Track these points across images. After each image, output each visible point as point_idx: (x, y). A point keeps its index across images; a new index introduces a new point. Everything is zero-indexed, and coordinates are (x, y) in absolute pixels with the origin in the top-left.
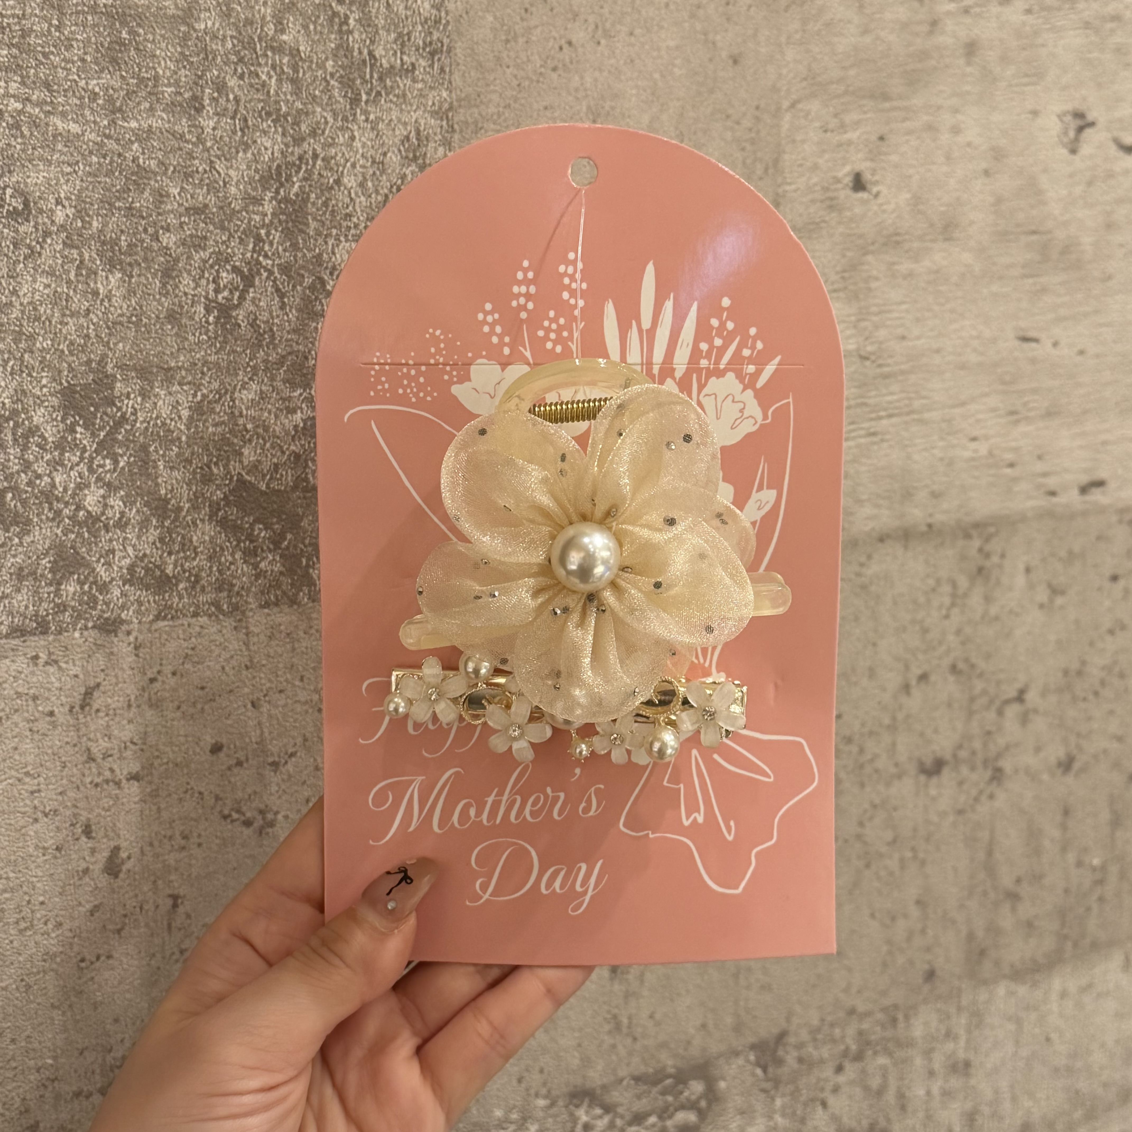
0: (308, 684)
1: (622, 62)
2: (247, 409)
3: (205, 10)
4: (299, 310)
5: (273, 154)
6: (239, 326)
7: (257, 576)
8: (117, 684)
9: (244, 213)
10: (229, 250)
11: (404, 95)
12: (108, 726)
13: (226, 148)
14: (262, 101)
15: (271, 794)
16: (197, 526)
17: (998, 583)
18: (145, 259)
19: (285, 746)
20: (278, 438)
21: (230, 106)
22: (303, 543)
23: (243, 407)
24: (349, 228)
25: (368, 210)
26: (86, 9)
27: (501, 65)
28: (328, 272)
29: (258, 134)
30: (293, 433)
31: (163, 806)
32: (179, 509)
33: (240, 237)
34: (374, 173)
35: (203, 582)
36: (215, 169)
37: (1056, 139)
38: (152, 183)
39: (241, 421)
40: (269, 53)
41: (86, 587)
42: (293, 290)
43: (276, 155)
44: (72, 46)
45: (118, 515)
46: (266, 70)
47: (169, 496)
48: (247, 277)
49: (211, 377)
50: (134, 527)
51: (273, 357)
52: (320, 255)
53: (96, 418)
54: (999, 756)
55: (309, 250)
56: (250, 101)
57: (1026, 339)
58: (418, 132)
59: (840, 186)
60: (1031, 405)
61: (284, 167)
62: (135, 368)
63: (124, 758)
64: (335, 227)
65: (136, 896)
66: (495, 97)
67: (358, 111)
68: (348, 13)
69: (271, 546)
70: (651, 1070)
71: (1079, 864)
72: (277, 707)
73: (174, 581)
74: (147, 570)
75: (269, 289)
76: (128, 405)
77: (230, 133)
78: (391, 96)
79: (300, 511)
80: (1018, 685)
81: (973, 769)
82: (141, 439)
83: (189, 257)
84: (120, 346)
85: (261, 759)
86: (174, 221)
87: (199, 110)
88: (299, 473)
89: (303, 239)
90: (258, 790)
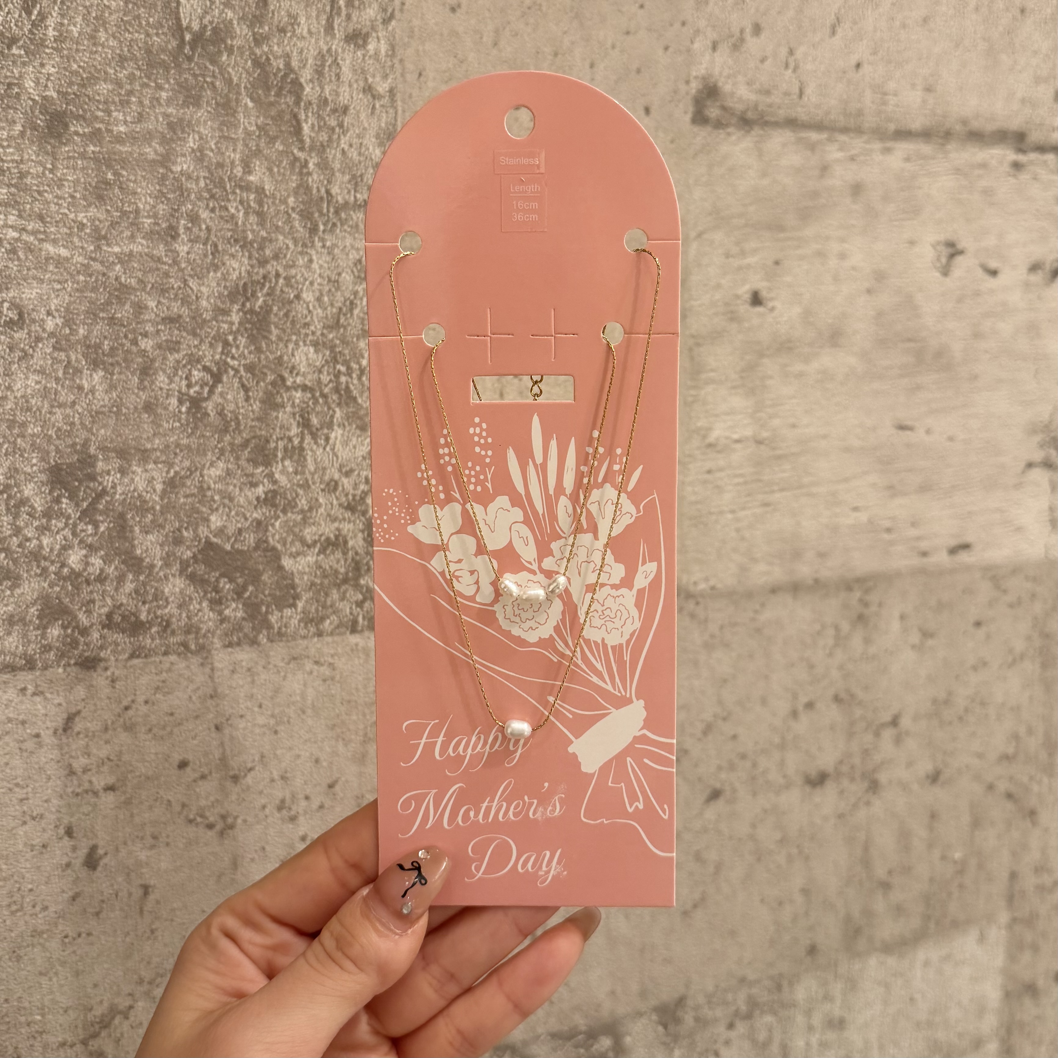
0: (267, 710)
2: (215, 483)
3: (182, 155)
4: (262, 402)
5: (240, 273)
6: (209, 415)
7: (222, 621)
8: (95, 711)
9: (214, 323)
10: (201, 353)
11: (357, 226)
12: (87, 745)
13: (199, 269)
14: (232, 230)
15: (232, 802)
16: (169, 580)
17: (876, 627)
18: (125, 360)
19: (244, 762)
20: (242, 507)
22: (263, 593)
23: (211, 482)
24: (307, 335)
25: (324, 320)
26: (76, 155)
28: (288, 371)
29: (227, 257)
30: (256, 503)
31: (135, 811)
32: (152, 566)
33: (210, 342)
34: (330, 290)
35: (174, 626)
36: (189, 286)
37: (931, 264)
38: (133, 297)
39: (209, 493)
40: (238, 191)
41: (69, 631)
42: (257, 384)
43: (243, 274)
44: (63, 185)
45: (98, 571)
46: (235, 205)
47: (144, 555)
48: (216, 375)
49: (183, 457)
50: (112, 580)
51: (238, 441)
52: (281, 357)
53: (80, 491)
54: (874, 770)
55: (271, 352)
56: (221, 230)
57: (902, 428)
59: (739, 302)
60: (906, 482)
61: (250, 284)
62: (115, 450)
63: (102, 772)
64: (295, 334)
65: (112, 885)
67: (317, 239)
68: (308, 158)
69: (235, 596)
70: (566, 1028)
71: (943, 858)
72: (237, 729)
73: (148, 625)
74: (124, 617)
75: (236, 385)
76: (108, 481)
77: (202, 256)
78: (346, 227)
79: (261, 567)
80: (893, 712)
81: (852, 780)
82: (120, 508)
83: (165, 358)
84: (102, 431)
85: (224, 773)
86: (152, 329)
87: (175, 237)
88: (260, 536)
89: (266, 344)
90: (219, 798)
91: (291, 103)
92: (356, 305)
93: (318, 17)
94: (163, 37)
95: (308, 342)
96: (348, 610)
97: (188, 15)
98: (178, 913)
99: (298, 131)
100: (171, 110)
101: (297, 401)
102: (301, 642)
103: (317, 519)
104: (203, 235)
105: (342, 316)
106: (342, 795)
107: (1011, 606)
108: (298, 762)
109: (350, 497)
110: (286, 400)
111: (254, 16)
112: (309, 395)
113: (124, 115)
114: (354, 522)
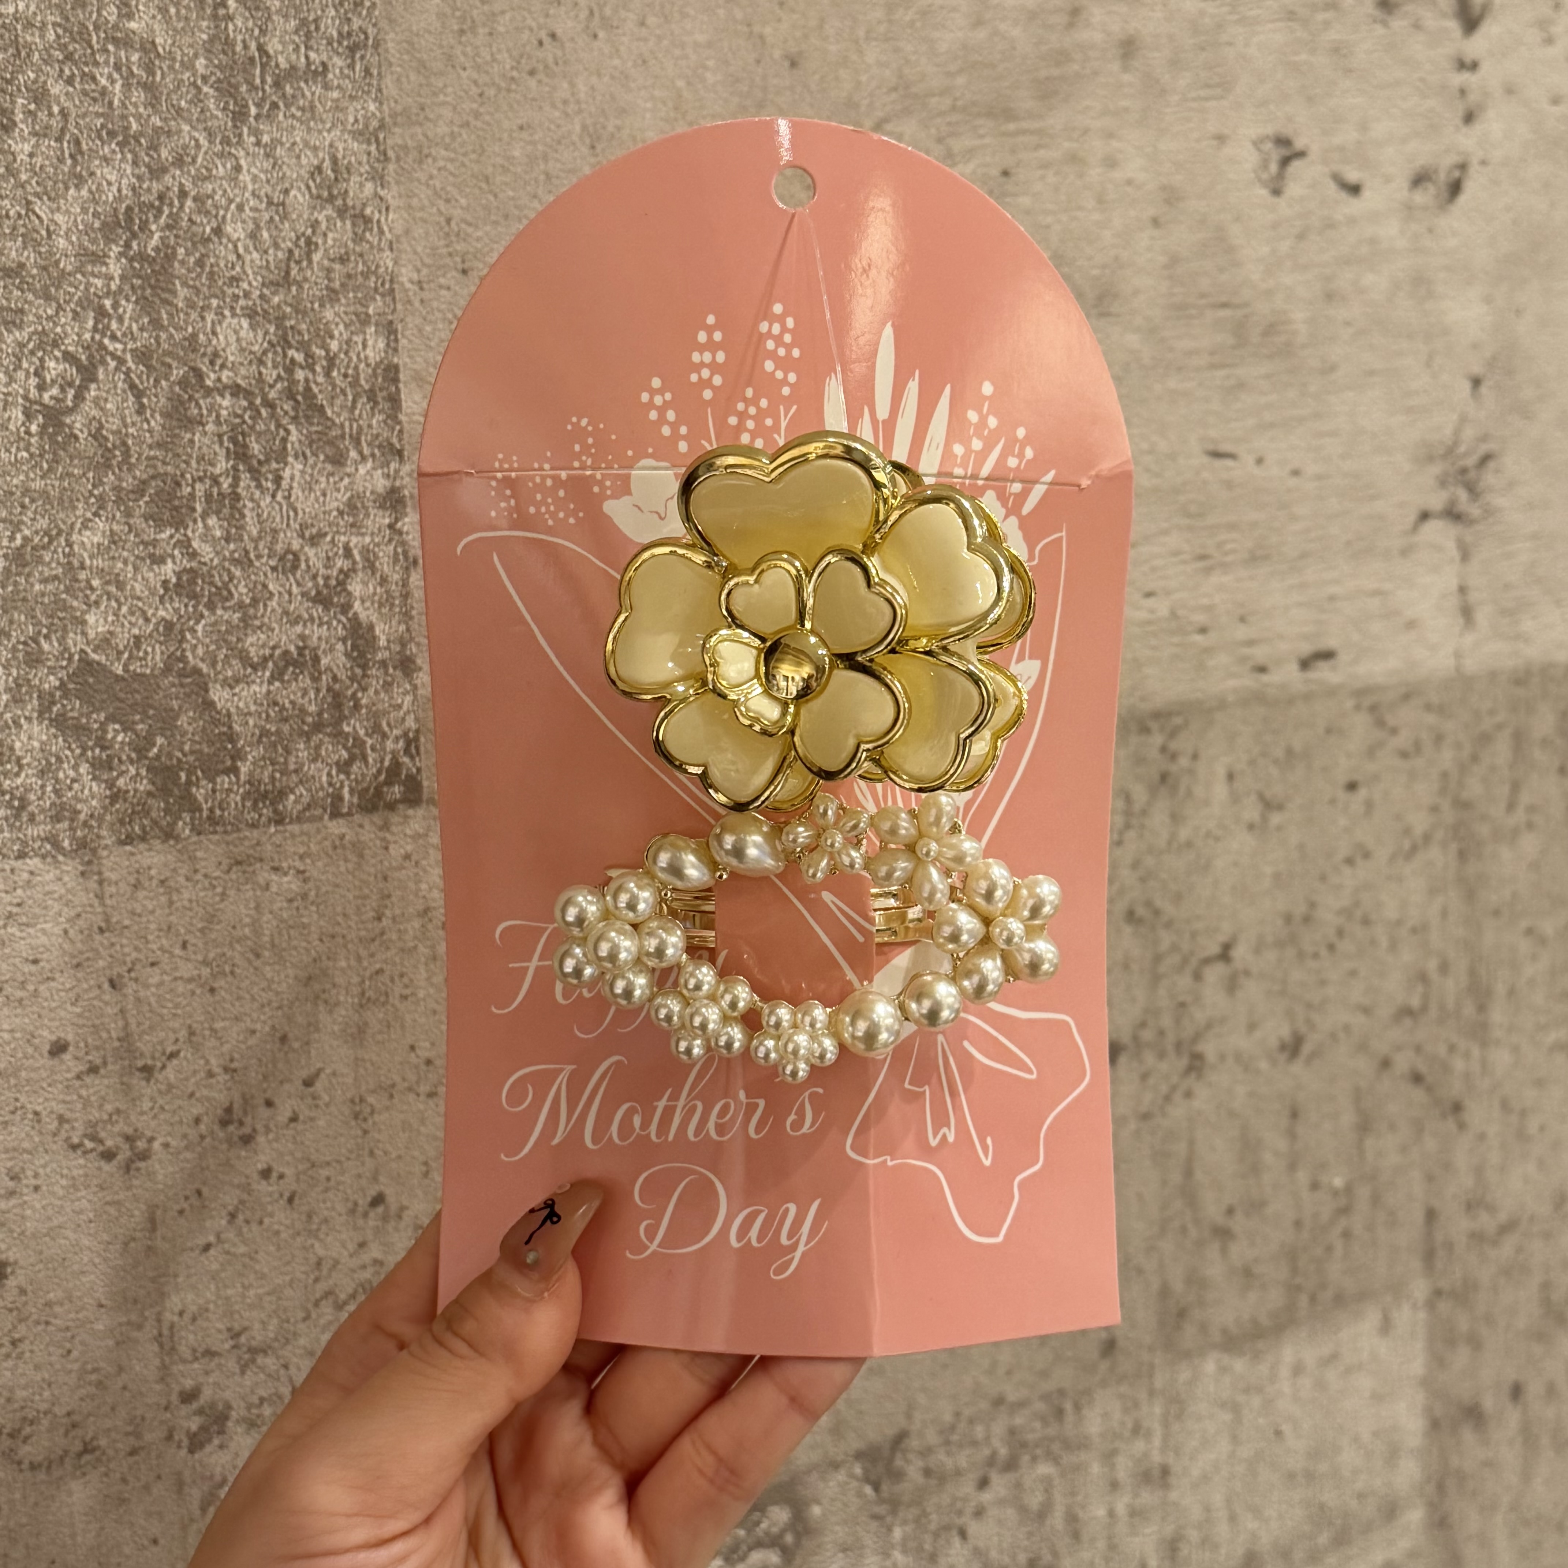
0: (195, 953)
1: (630, 64)
2: (91, 557)
4: (166, 415)
5: (119, 191)
6: (76, 438)
7: (114, 798)
9: (79, 276)
10: (59, 330)
11: (312, 108)
13: (51, 183)
14: (102, 115)
15: (142, 1113)
16: (21, 726)
17: (1189, 793)
19: (161, 1043)
20: (139, 598)
21: (53, 122)
22: (182, 751)
23: (85, 555)
24: (236, 298)
25: (264, 272)
27: (453, 67)
28: (206, 360)
29: (97, 163)
30: (162, 592)
33: (74, 312)
34: (271, 219)
35: (31, 808)
36: (34, 212)
37: (1253, 175)
39: (82, 575)
40: (111, 48)
42: (155, 387)
43: (124, 192)
46: (106, 71)
48: (86, 369)
49: (35, 512)
51: (128, 483)
52: (194, 336)
54: (1197, 1037)
55: (178, 329)
56: (84, 115)
57: (1217, 455)
58: (335, 161)
60: (1229, 546)
61: (136, 210)
64: (216, 297)
66: (447, 112)
67: (245, 130)
69: (134, 755)
71: (1315, 1186)
72: (147, 986)
75: (120, 384)
77: (55, 161)
78: (293, 110)
79: (175, 704)
80: (1222, 938)
81: (1162, 1055)
85: (127, 1063)
87: (7, 127)
88: (172, 649)
89: (168, 313)
90: (122, 1107)
92: (316, 244)
96: (324, 778)
98: (57, 1309)
101: (224, 413)
102: (247, 834)
103: (266, 620)
104: (56, 123)
105: (293, 265)
106: (326, 1098)
107: (1404, 755)
108: (251, 1042)
109: (321, 581)
110: (205, 412)
112: (245, 403)
114: (329, 623)
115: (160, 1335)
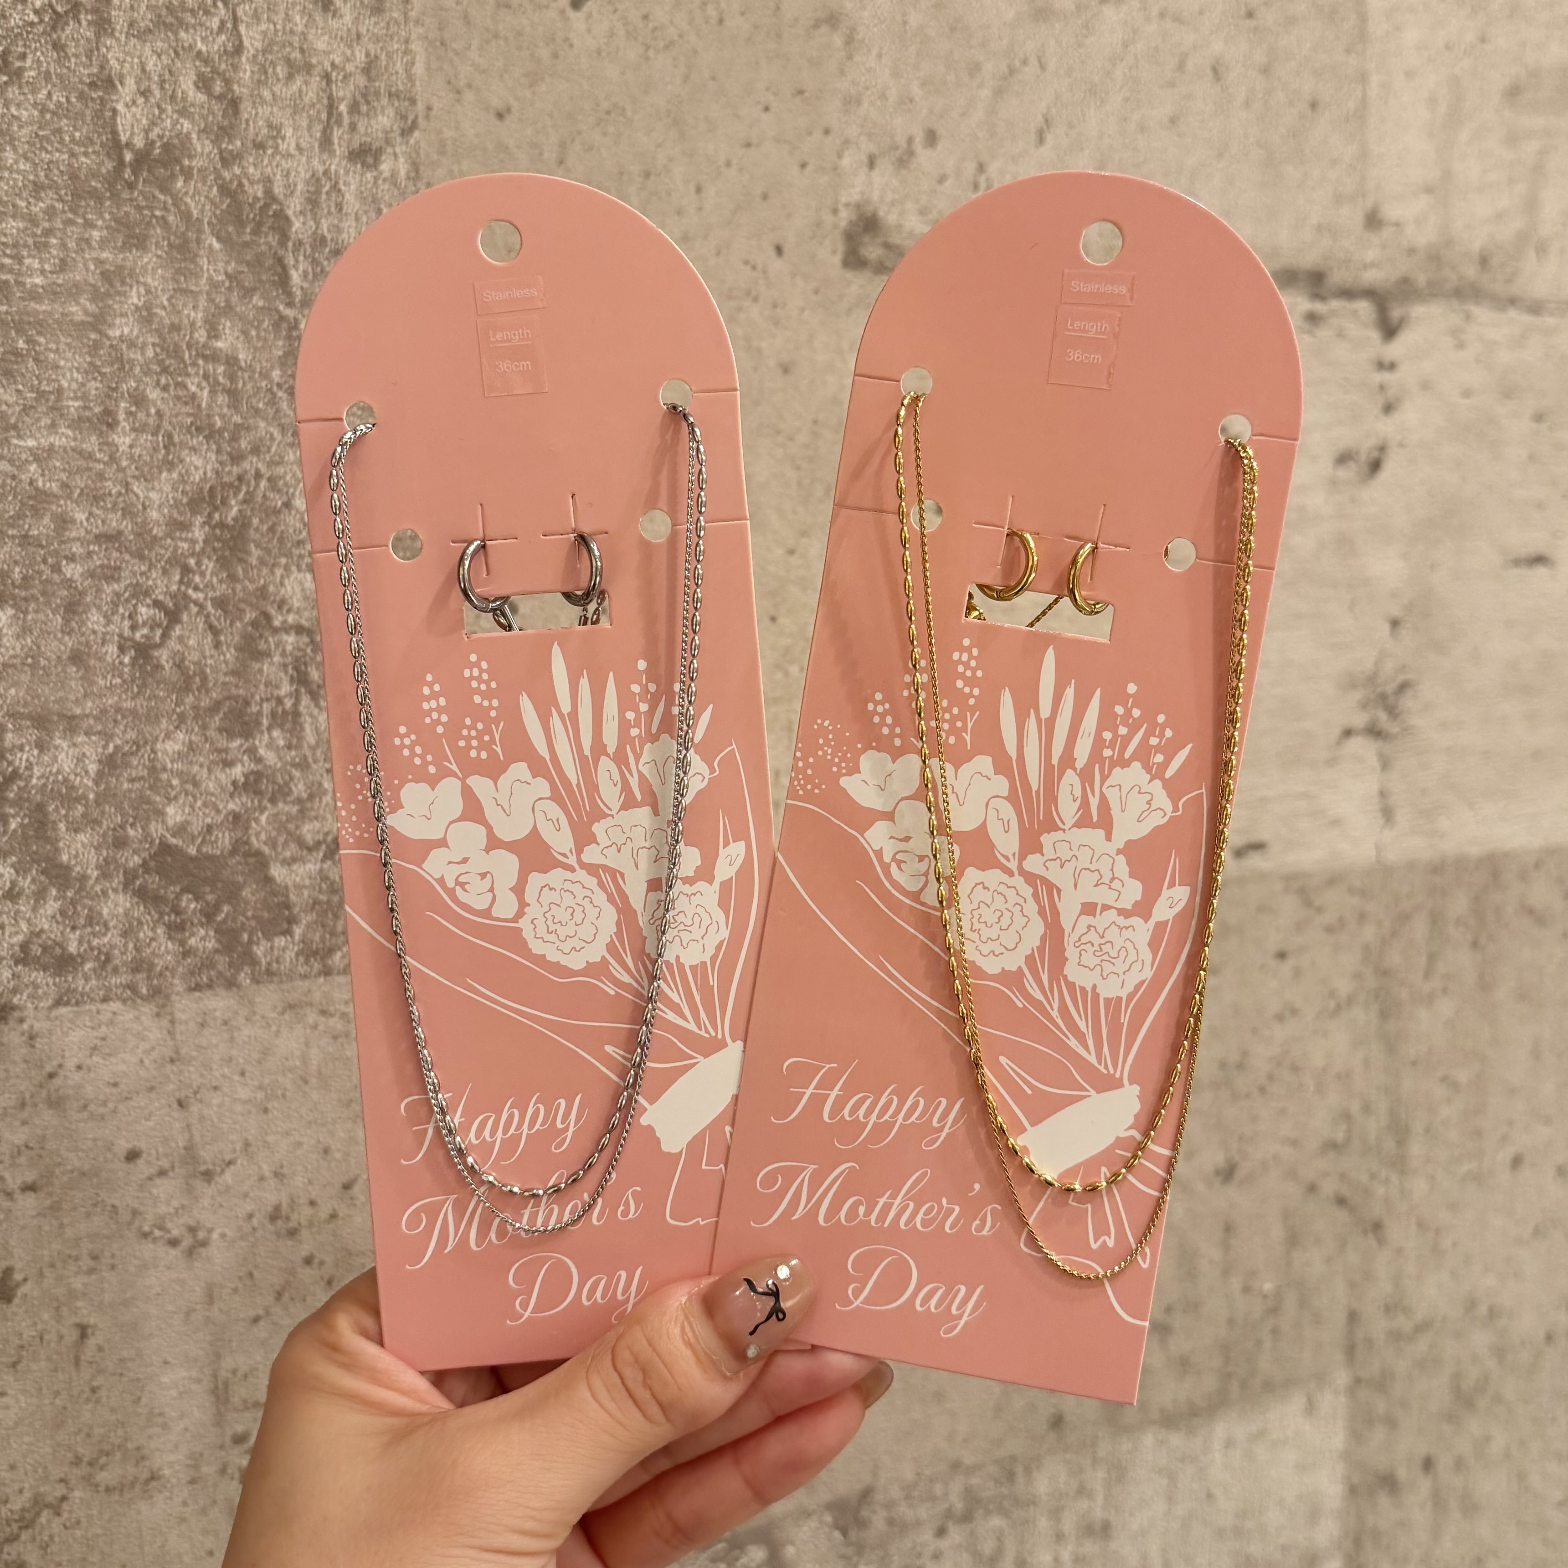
0: (252, 1079)
2: (172, 762)
3: (122, 315)
4: (239, 649)
5: (205, 473)
6: (163, 668)
7: (186, 954)
8: (7, 1079)
9: (169, 541)
13: (146, 469)
14: (192, 414)
15: (204, 1208)
16: (109, 896)
18: (44, 593)
19: (221, 1152)
20: (212, 794)
21: (151, 421)
22: (244, 915)
23: (168, 761)
24: (301, 557)
28: (276, 606)
29: (187, 451)
30: (232, 789)
31: (66, 1221)
32: (84, 878)
33: (163, 568)
35: (117, 962)
36: (132, 491)
38: (54, 508)
39: (164, 776)
42: (231, 625)
43: (209, 474)
45: (8, 884)
46: (196, 380)
48: (172, 613)
49: (126, 726)
50: (28, 897)
51: (205, 703)
52: (265, 587)
55: (251, 581)
56: (177, 416)
61: (219, 488)
62: (30, 717)
63: (18, 1165)
64: (286, 556)
65: (35, 1324)
68: (300, 316)
69: (204, 920)
71: (1247, 1290)
72: (210, 1106)
73: (79, 960)
74: (45, 948)
75: (201, 626)
76: (21, 759)
77: (151, 451)
79: (240, 879)
82: (38, 797)
83: (99, 590)
84: (13, 691)
85: (191, 1167)
86: (81, 550)
87: (112, 425)
88: (239, 835)
89: (244, 570)
90: (185, 1202)
91: (274, 244)
93: (309, 128)
94: (94, 157)
95: (304, 567)
97: (127, 127)
98: (129, 1364)
99: (284, 281)
100: (104, 255)
101: (289, 648)
102: (300, 983)
103: (321, 811)
106: (363, 1199)
107: (1329, 930)
108: (299, 1152)
110: (273, 646)
111: (221, 128)
112: (306, 639)
113: (42, 261)
115: (216, 1388)
